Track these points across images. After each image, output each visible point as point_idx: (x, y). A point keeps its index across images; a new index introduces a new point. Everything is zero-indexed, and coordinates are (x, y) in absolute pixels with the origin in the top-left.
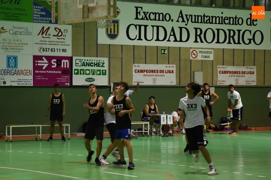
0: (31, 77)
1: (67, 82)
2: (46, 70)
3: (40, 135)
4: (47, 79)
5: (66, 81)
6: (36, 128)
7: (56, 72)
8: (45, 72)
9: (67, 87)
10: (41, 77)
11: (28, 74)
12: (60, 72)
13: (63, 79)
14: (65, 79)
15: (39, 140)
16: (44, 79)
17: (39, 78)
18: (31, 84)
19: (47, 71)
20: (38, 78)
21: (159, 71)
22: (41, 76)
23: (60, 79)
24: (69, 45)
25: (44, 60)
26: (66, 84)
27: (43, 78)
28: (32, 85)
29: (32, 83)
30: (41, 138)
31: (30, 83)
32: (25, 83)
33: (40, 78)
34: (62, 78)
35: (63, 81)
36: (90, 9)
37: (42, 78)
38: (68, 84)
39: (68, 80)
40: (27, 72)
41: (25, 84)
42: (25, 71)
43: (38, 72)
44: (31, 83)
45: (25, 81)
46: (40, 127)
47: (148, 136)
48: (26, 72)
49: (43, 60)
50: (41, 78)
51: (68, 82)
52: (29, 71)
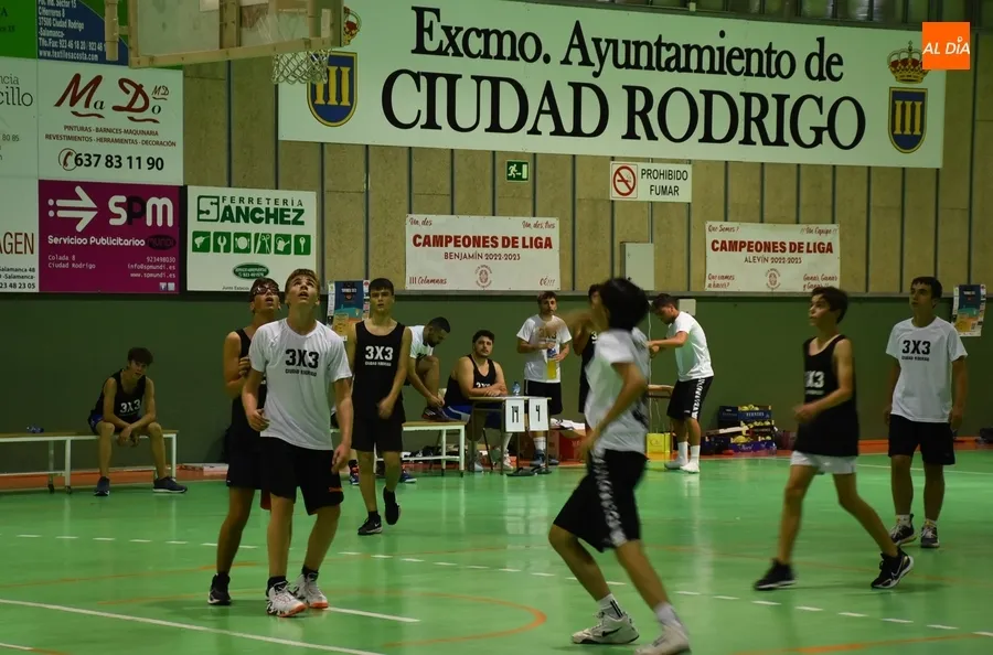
0: (32, 261)
1: (167, 280)
2: (87, 232)
3: (67, 473)
4: (92, 266)
5: (161, 275)
6: (52, 446)
7: (127, 243)
8: (83, 241)
9: (168, 296)
10: (71, 262)
11: (20, 248)
12: (141, 243)
13: (151, 267)
14: (161, 267)
15: (59, 491)
16: (81, 266)
17: (62, 263)
18: (32, 284)
19: (93, 240)
20: (59, 262)
21: (500, 241)
22: (70, 258)
23: (141, 267)
24: (174, 144)
25: (80, 199)
26: (163, 285)
27: (77, 262)
28: (36, 290)
29: (36, 281)
30: (67, 482)
31: (27, 281)
32: (8, 281)
33: (65, 262)
34: (150, 264)
35: (151, 275)
36: (246, 14)
37: (73, 265)
38: (172, 286)
39: (171, 272)
40: (17, 243)
41: (11, 286)
42: (8, 236)
43: (56, 240)
44: (31, 281)
45: (9, 273)
46: (64, 442)
47: (462, 475)
48: (13, 241)
49: (77, 198)
50: (70, 266)
51: (171, 280)
52: (23, 236)
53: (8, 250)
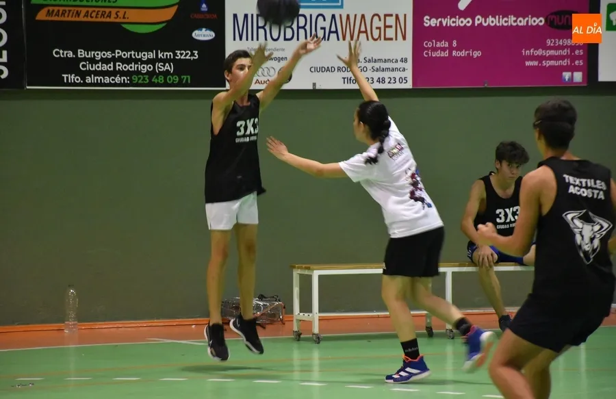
0: (404, 48)
1: (572, 69)
2: (470, 12)
4: (477, 54)
5: (565, 63)
7: (522, 22)
8: (465, 22)
9: (573, 89)
10: (451, 49)
11: (390, 33)
12: (540, 21)
13: (552, 52)
14: (564, 52)
16: (463, 53)
17: (439, 50)
18: (404, 78)
19: (479, 20)
20: (434, 49)
22: (450, 44)
23: (540, 52)
26: (567, 75)
27: (458, 49)
28: (409, 85)
29: (409, 74)
31: (397, 75)
32: (376, 75)
33: (443, 49)
34: (550, 48)
35: (552, 63)
37: (454, 53)
38: (578, 77)
39: (579, 57)
40: (386, 27)
41: (379, 81)
42: (376, 18)
43: (434, 22)
44: (402, 75)
45: (377, 65)
48: (381, 25)
50: (450, 53)
51: (577, 69)
52: (394, 17)
53: (376, 36)
